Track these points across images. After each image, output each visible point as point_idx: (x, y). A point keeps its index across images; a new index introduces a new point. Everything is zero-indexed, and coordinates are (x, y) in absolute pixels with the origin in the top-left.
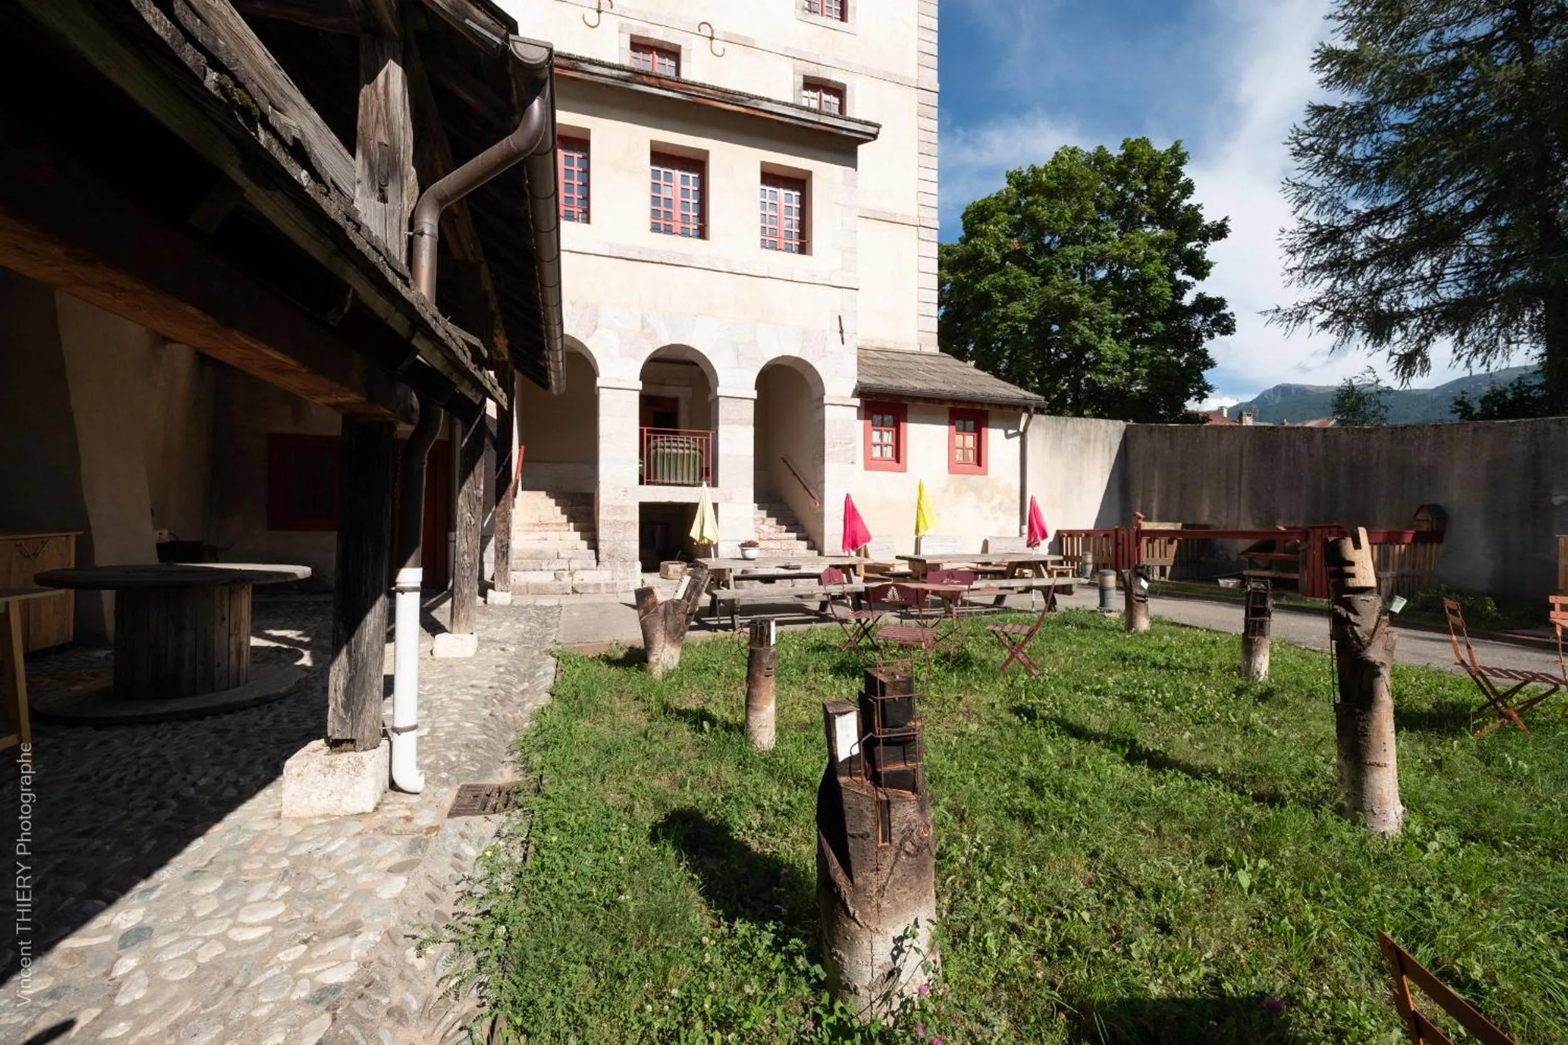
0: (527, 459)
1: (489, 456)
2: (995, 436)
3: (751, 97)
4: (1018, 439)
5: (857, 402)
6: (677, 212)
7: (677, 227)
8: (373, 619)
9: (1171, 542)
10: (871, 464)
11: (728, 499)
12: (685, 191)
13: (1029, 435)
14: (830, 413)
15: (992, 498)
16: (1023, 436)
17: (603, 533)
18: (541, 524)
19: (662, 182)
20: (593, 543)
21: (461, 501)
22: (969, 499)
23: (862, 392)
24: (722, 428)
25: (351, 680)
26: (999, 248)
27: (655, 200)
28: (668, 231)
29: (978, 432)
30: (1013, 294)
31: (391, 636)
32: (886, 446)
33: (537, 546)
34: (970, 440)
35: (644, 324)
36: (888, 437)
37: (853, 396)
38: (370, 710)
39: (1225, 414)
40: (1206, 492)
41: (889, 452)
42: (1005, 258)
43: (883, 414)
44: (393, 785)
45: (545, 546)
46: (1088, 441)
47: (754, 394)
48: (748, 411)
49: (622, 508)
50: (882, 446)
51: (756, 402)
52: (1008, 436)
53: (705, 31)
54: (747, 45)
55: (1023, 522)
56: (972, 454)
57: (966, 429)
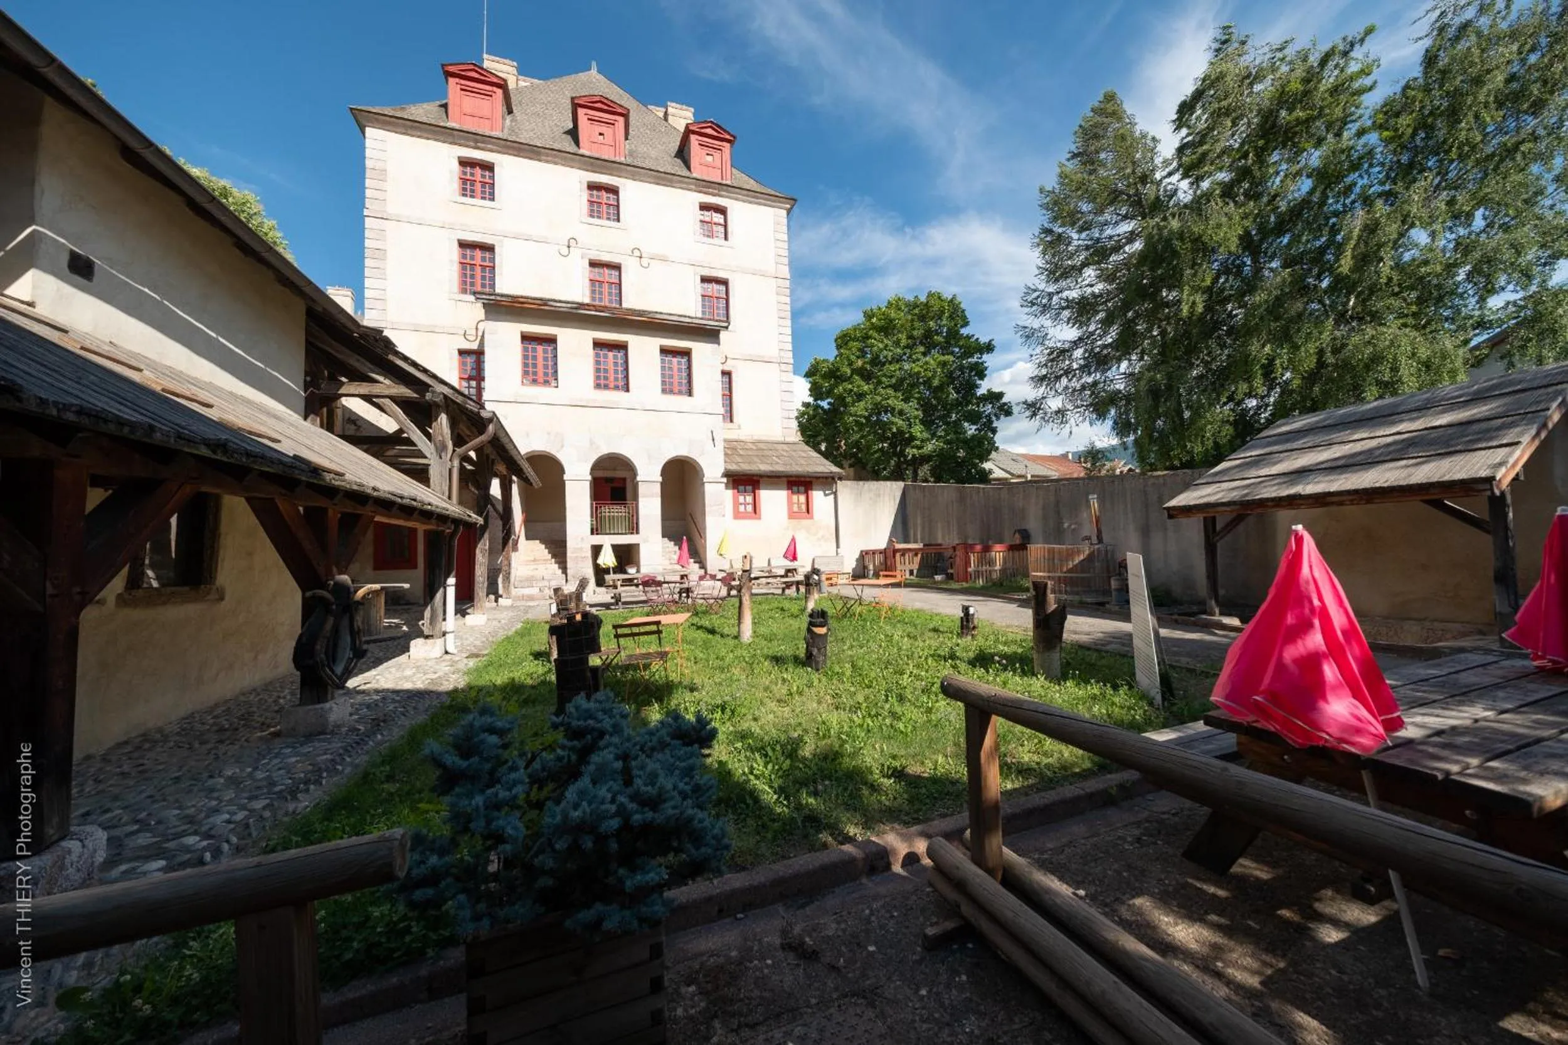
0: (527, 522)
1: (497, 524)
2: (817, 496)
3: (650, 312)
4: (832, 496)
5: (725, 480)
6: (612, 377)
7: (612, 385)
8: (439, 596)
9: (916, 555)
10: (737, 515)
11: (646, 541)
12: (616, 364)
13: (839, 494)
14: (708, 488)
15: (817, 533)
16: (835, 494)
17: (569, 565)
18: (535, 560)
19: (602, 360)
20: (564, 570)
21: (478, 551)
22: (803, 534)
23: (728, 474)
24: (640, 499)
25: (432, 616)
26: (851, 364)
27: (598, 370)
28: (606, 387)
29: (806, 492)
30: (860, 396)
31: (444, 620)
32: (748, 504)
33: (531, 573)
34: (802, 498)
35: (592, 443)
36: (749, 499)
37: (723, 477)
38: (438, 625)
39: (1070, 456)
40: (939, 525)
41: (750, 508)
42: (854, 371)
43: (745, 485)
44: (447, 653)
45: (535, 573)
46: (879, 495)
47: (660, 479)
48: (657, 489)
49: (581, 549)
50: (745, 504)
51: (662, 484)
52: (826, 495)
53: (637, 253)
54: (664, 260)
55: (838, 547)
56: (804, 507)
57: (798, 492)
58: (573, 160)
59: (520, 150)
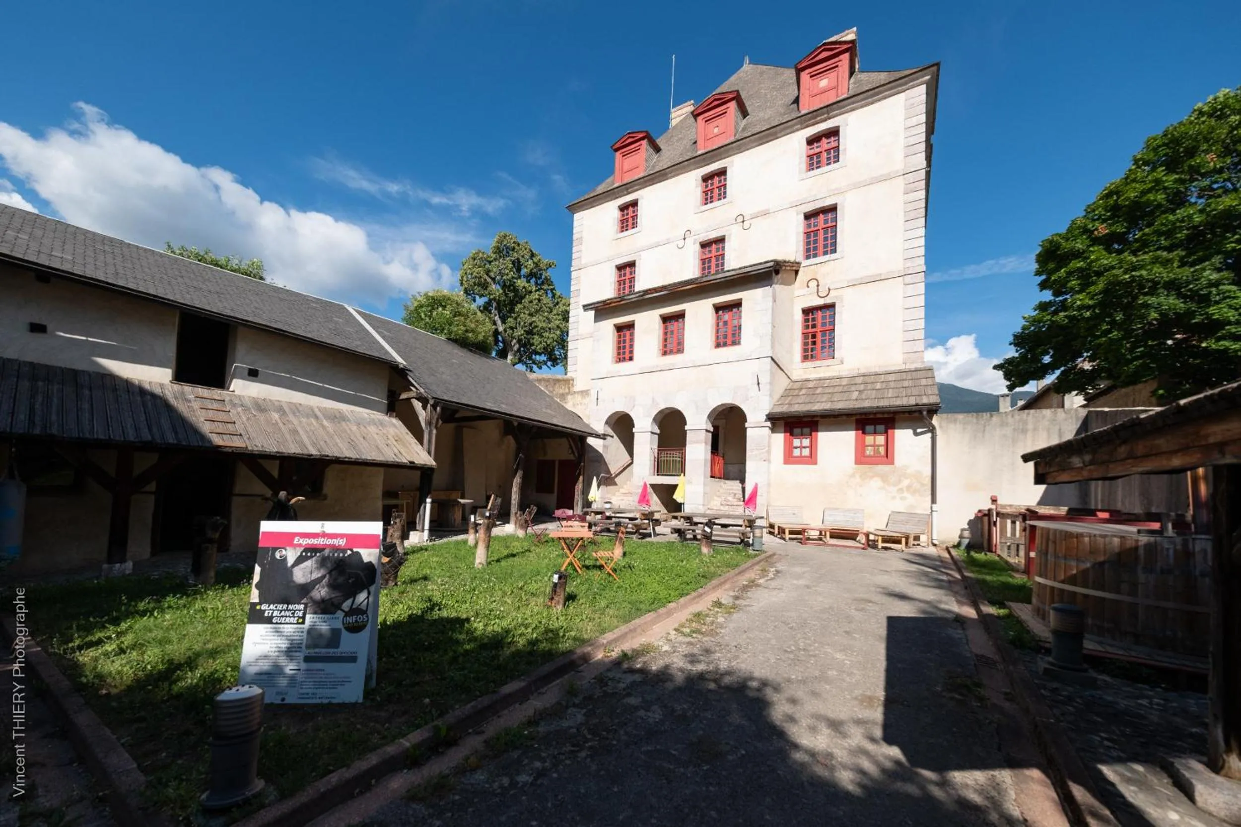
2: (903, 437)
4: (927, 435)
5: (769, 424)
6: (675, 343)
7: (675, 350)
10: (791, 460)
14: (751, 433)
15: (900, 481)
16: (932, 432)
19: (669, 330)
22: (876, 483)
23: (773, 417)
24: (689, 446)
27: (665, 340)
28: (671, 352)
29: (885, 432)
32: (805, 447)
34: (879, 439)
36: (805, 442)
37: (766, 421)
41: (807, 452)
43: (802, 427)
47: (709, 427)
48: (701, 436)
50: (800, 448)
51: (707, 431)
52: (916, 434)
53: (740, 219)
54: (765, 213)
55: (934, 501)
56: (882, 450)
57: (875, 433)
58: (688, 165)
59: (652, 179)
